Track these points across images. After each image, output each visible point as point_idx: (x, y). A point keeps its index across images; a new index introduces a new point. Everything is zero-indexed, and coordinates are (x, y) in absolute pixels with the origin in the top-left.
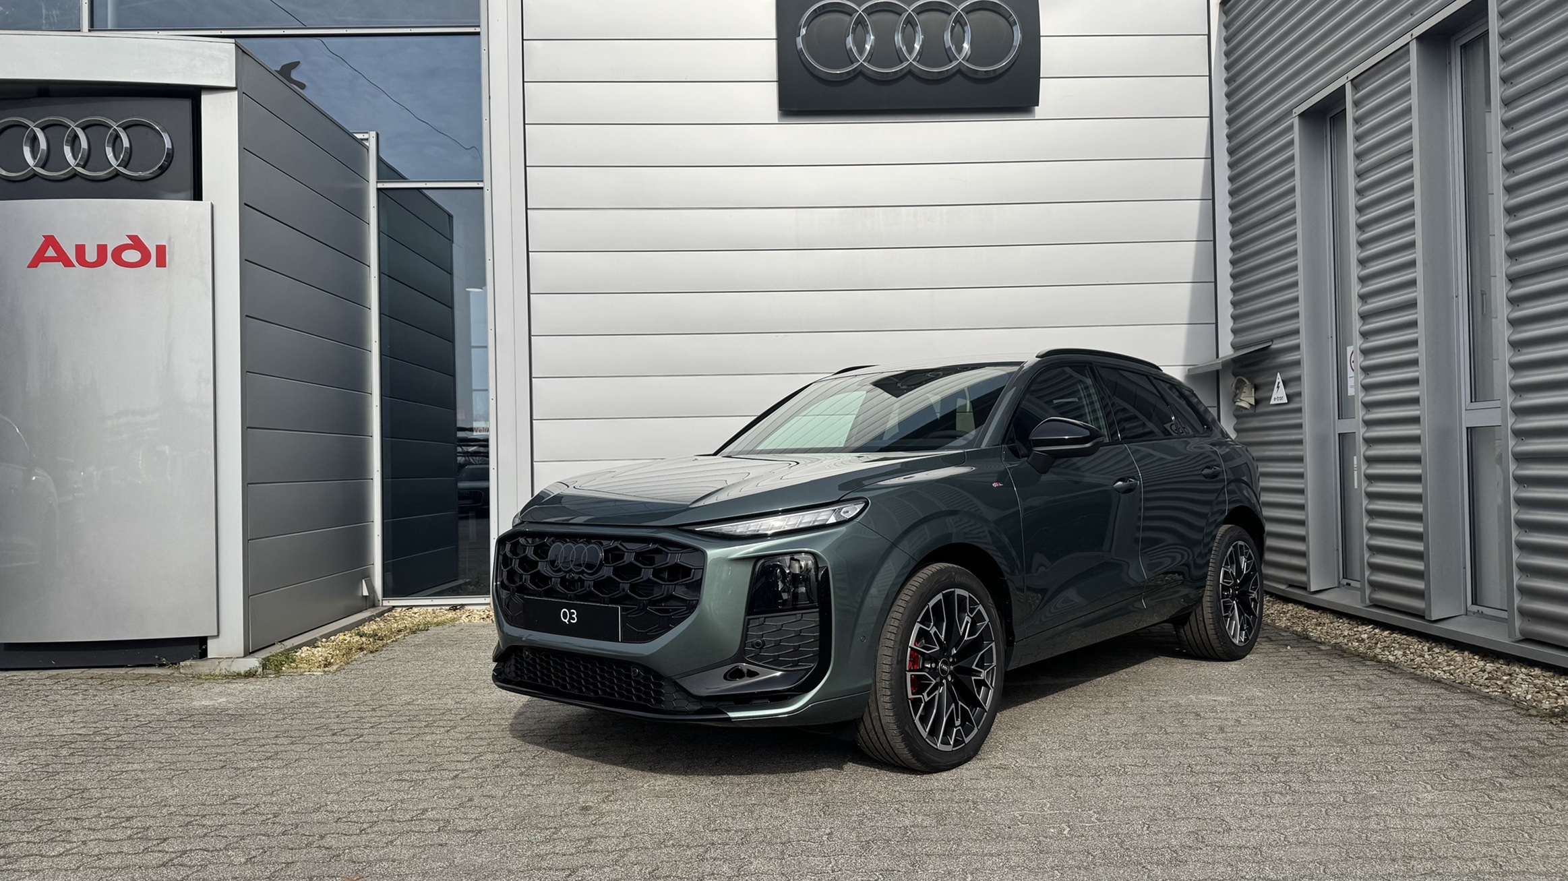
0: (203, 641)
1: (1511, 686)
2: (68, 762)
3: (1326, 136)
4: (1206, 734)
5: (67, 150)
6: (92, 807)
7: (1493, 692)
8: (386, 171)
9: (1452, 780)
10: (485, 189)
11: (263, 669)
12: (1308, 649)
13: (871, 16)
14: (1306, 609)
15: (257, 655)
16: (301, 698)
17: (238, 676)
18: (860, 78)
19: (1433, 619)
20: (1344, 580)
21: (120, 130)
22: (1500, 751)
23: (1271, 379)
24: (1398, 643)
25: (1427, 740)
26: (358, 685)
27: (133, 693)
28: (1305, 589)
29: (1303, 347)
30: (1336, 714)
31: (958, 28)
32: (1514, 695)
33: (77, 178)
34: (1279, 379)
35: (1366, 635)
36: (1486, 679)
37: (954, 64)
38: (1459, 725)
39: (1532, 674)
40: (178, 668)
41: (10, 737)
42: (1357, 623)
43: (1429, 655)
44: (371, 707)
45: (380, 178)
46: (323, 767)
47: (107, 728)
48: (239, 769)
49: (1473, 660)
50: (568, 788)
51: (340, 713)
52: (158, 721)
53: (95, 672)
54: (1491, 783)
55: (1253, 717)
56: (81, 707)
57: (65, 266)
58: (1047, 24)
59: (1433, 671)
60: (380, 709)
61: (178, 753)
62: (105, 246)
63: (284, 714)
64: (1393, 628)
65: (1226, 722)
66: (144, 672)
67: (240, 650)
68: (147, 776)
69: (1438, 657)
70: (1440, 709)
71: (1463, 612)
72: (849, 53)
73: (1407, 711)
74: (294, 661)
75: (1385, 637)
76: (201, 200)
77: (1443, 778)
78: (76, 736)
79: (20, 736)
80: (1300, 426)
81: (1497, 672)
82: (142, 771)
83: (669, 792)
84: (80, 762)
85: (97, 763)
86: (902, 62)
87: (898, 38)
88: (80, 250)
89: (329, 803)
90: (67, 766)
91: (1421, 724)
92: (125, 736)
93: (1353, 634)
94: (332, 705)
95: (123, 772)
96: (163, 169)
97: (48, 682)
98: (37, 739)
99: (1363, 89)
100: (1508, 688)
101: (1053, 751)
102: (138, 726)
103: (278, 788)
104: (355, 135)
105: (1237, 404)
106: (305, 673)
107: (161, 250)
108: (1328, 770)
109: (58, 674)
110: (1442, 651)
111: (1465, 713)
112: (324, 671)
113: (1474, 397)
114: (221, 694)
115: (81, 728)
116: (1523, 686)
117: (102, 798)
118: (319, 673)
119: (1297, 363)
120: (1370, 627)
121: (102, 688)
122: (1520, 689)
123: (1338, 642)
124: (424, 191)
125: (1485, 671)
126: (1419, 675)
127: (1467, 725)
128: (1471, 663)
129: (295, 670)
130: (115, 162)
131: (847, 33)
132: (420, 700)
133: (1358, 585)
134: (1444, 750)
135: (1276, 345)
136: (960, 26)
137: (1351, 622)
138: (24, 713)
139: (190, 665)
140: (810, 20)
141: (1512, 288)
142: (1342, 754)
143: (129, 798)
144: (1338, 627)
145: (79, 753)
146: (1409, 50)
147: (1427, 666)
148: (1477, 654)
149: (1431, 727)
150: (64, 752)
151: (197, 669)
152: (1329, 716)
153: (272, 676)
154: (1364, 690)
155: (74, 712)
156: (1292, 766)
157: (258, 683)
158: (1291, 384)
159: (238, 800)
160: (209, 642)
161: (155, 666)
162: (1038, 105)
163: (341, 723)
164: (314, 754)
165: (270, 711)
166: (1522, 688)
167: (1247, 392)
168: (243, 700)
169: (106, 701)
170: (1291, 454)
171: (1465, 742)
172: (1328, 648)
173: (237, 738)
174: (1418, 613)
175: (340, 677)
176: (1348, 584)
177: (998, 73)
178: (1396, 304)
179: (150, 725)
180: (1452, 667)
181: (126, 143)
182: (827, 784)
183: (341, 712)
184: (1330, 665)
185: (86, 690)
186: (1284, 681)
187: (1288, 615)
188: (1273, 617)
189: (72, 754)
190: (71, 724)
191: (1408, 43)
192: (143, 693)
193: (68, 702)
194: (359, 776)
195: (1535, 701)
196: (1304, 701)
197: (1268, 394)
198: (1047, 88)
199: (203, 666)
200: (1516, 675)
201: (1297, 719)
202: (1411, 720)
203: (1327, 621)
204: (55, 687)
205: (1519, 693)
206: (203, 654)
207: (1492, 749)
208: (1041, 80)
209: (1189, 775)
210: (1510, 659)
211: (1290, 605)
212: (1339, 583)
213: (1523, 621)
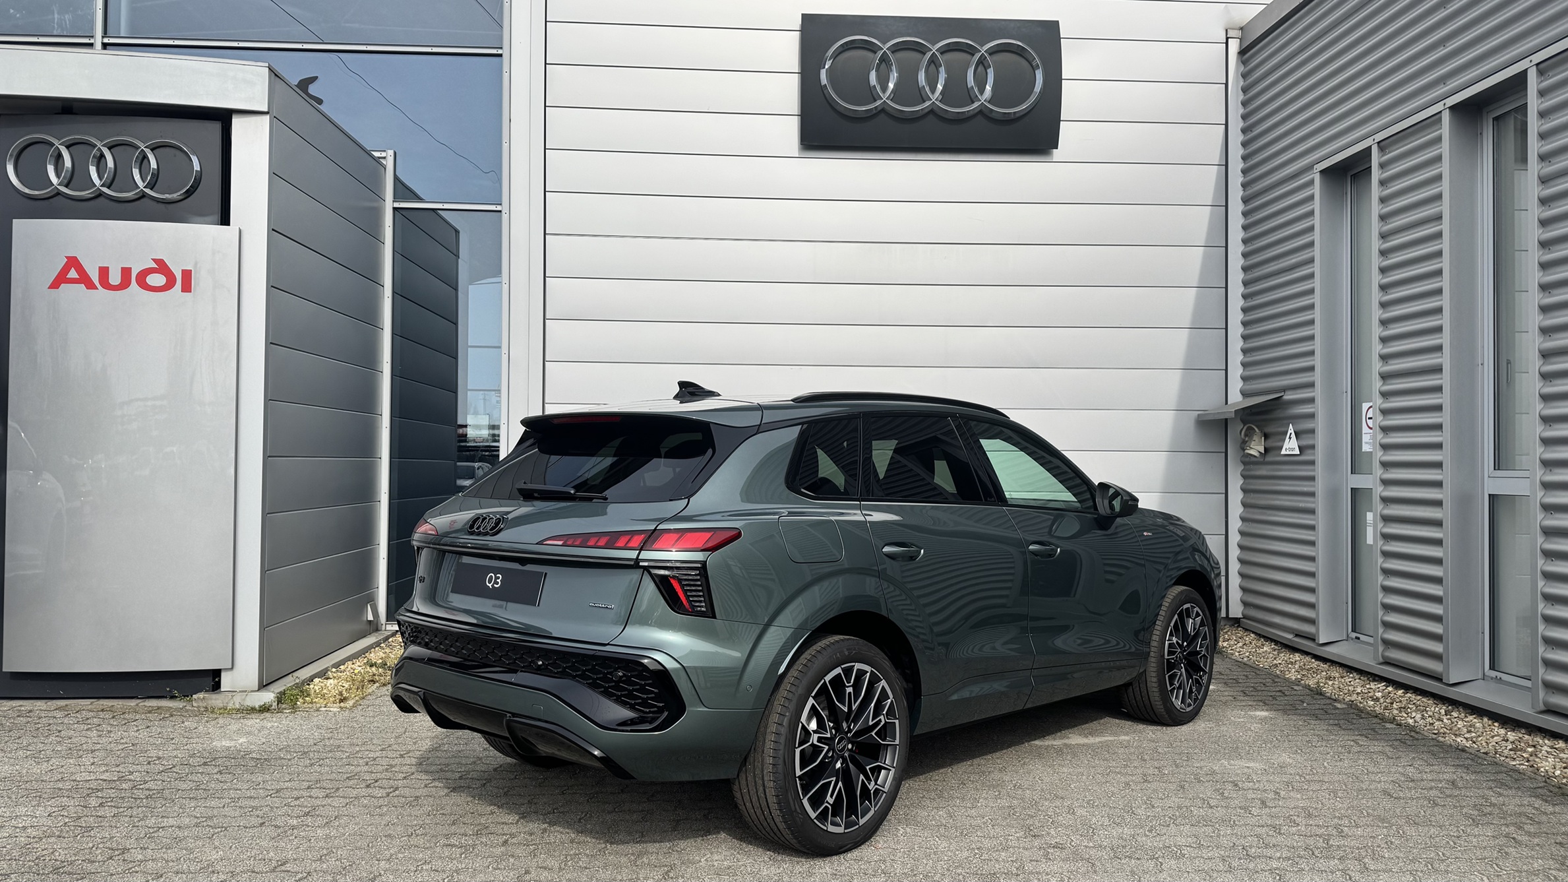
0: (216, 673)
1: (1537, 760)
2: (99, 814)
3: (1346, 193)
4: (1250, 809)
5: (93, 171)
6: (137, 872)
7: (1519, 765)
8: (403, 190)
9: (1506, 871)
10: (503, 213)
11: (278, 704)
12: (1325, 707)
13: (895, 54)
14: (1313, 660)
15: (272, 687)
16: (324, 739)
17: (253, 710)
18: (882, 115)
19: (1451, 683)
20: (1353, 633)
21: (148, 151)
22: (1544, 837)
23: (1283, 429)
24: (1414, 704)
25: (1469, 821)
26: (379, 725)
27: (148, 730)
28: (1314, 640)
29: (1319, 401)
30: (1371, 787)
31: (980, 68)
32: (1542, 769)
33: (101, 199)
34: (1291, 430)
35: (1380, 694)
36: (1510, 750)
37: (976, 105)
38: (1496, 805)
39: (1557, 746)
40: (191, 701)
41: (31, 781)
42: (1368, 679)
43: (1448, 719)
44: (399, 753)
45: (396, 198)
46: (366, 827)
47: (131, 773)
48: (279, 827)
49: (1493, 727)
50: (624, 860)
51: (368, 760)
52: (182, 764)
53: (105, 703)
54: (1545, 875)
55: (1291, 788)
56: (99, 746)
57: (87, 289)
58: (1069, 68)
59: (1454, 738)
60: (408, 755)
61: (211, 806)
62: (130, 269)
63: (310, 759)
64: (1407, 688)
65: (1266, 795)
66: (156, 705)
67: (255, 683)
68: (186, 834)
69: (1457, 722)
70: (1473, 784)
71: (1480, 676)
72: (872, 90)
73: (1441, 785)
74: (308, 695)
75: (1400, 696)
76: (229, 225)
77: (1496, 868)
78: (100, 782)
79: (42, 781)
80: (1312, 479)
81: (1519, 742)
82: (179, 827)
83: (728, 868)
84: (112, 814)
85: (131, 817)
86: (924, 102)
87: (922, 77)
88: (104, 272)
89: (383, 872)
90: (100, 819)
91: (1459, 801)
92: (152, 782)
93: (1366, 691)
94: (358, 749)
95: (159, 828)
96: (189, 193)
97: (59, 714)
98: (60, 785)
99: (1389, 152)
100: (1535, 761)
101: (1105, 827)
102: (162, 771)
103: (325, 852)
104: (372, 152)
105: (1247, 451)
106: (321, 709)
107: (187, 275)
108: (1382, 857)
109: (67, 705)
110: (1460, 716)
111: (1498, 790)
112: (340, 707)
113: (1497, 466)
114: (239, 732)
115: (104, 772)
116: (1549, 759)
117: (145, 860)
118: (335, 709)
119: (1312, 416)
120: (1383, 684)
121: (115, 723)
122: (1548, 764)
123: (1353, 700)
124: (439, 211)
125: (1508, 740)
126: (1441, 742)
127: (1504, 805)
128: (1491, 731)
129: (310, 705)
130: (142, 184)
131: (871, 69)
132: (446, 746)
133: (1370, 640)
134: (1489, 834)
135: (1289, 396)
136: (983, 68)
137: (1362, 678)
138: (40, 751)
139: (203, 698)
140: (835, 56)
141: (1544, 363)
142: (1390, 836)
143: (173, 861)
144: (1350, 682)
145: (109, 804)
146: (1441, 118)
147: (1448, 732)
148: (1496, 721)
149: (1470, 806)
150: (93, 802)
151: (210, 702)
152: (1366, 790)
153: (288, 711)
154: (1392, 758)
155: (93, 751)
156: (1345, 851)
157: (274, 719)
158: (1304, 436)
159: (288, 867)
160: (223, 675)
161: (166, 697)
162: (1057, 148)
163: (372, 772)
164: (353, 810)
165: (295, 755)
166: (1549, 762)
167: (1257, 441)
168: (264, 740)
169: (122, 738)
170: (1301, 505)
171: (1507, 825)
172: (1344, 706)
173: (269, 788)
174: (1435, 676)
175: (358, 712)
176: (1358, 638)
177: (1017, 115)
178: (1419, 368)
179: (174, 770)
180: (1473, 734)
181: (154, 165)
182: (888, 864)
183: (369, 758)
184: (1351, 727)
185: (99, 725)
186: (1310, 745)
187: (1296, 666)
188: (1281, 668)
189: (101, 805)
190: (93, 767)
191: (1441, 112)
192: (159, 730)
193: (84, 740)
194: (405, 838)
195: (1564, 777)
196: (1337, 770)
197: (1279, 444)
198: (1066, 131)
199: (215, 700)
200: (1540, 747)
201: (1335, 792)
202: (1447, 796)
203: (1337, 674)
204: (66, 721)
205: (1547, 768)
206: (216, 687)
207: (1535, 835)
208: (1061, 122)
209: (1246, 859)
210: (1532, 729)
211: (1297, 655)
212: (1348, 636)
213: (1546, 693)
